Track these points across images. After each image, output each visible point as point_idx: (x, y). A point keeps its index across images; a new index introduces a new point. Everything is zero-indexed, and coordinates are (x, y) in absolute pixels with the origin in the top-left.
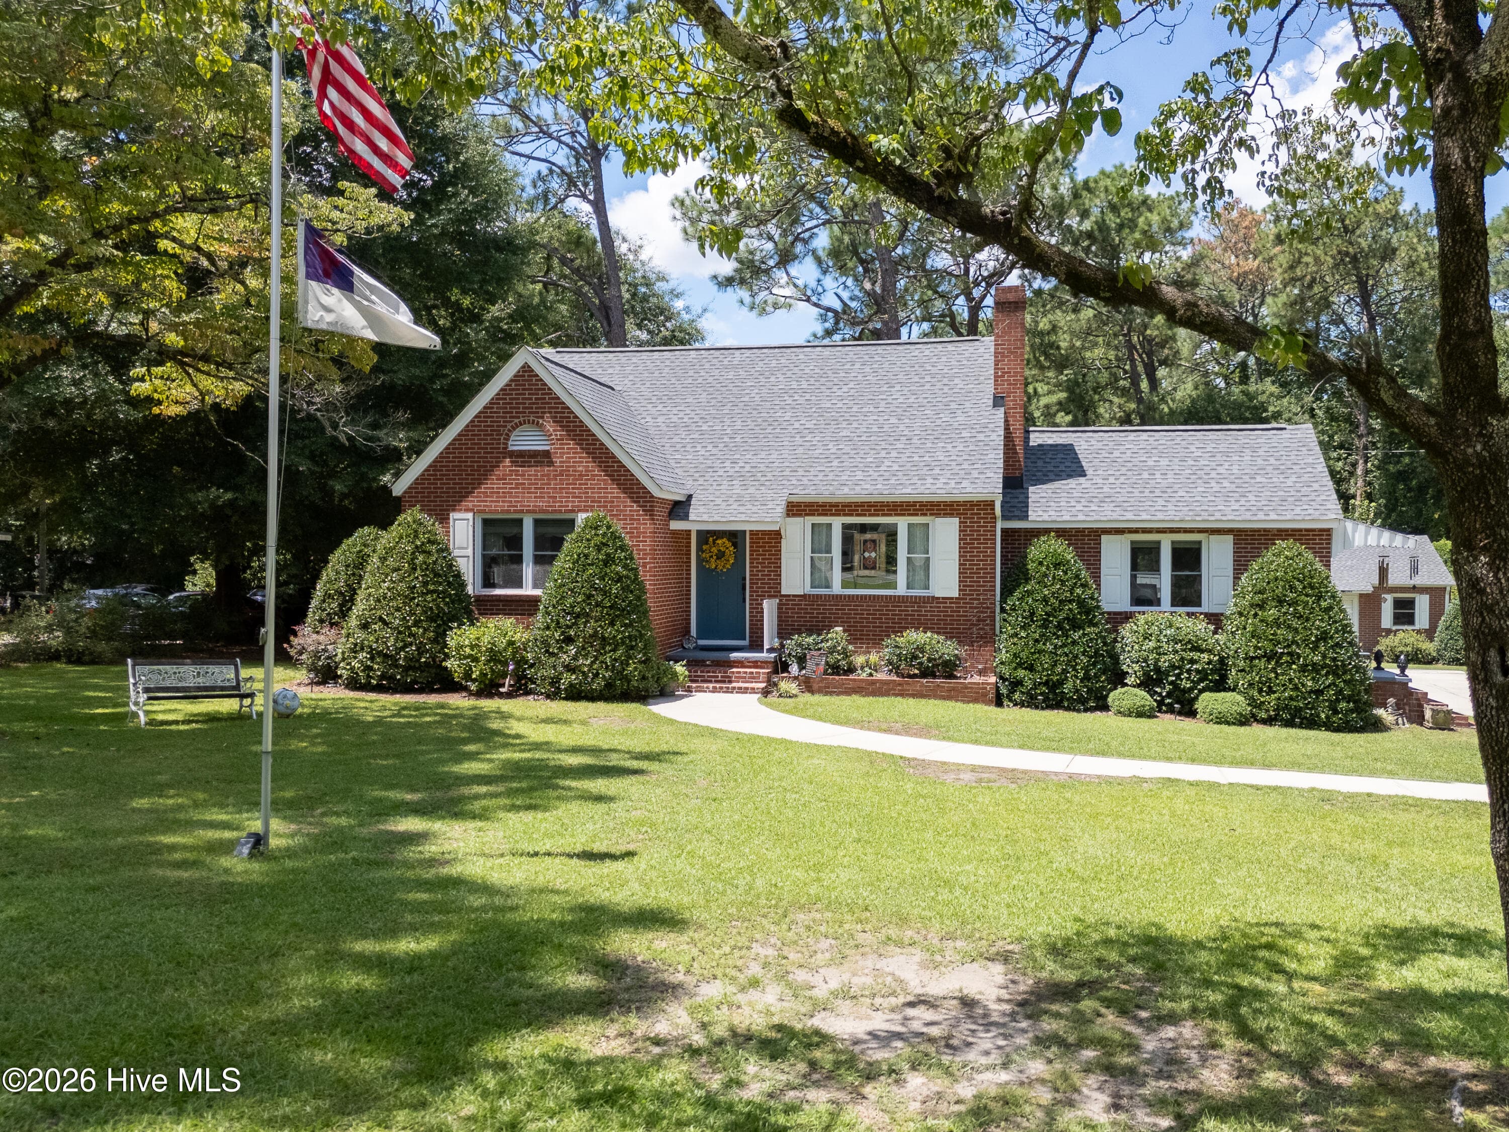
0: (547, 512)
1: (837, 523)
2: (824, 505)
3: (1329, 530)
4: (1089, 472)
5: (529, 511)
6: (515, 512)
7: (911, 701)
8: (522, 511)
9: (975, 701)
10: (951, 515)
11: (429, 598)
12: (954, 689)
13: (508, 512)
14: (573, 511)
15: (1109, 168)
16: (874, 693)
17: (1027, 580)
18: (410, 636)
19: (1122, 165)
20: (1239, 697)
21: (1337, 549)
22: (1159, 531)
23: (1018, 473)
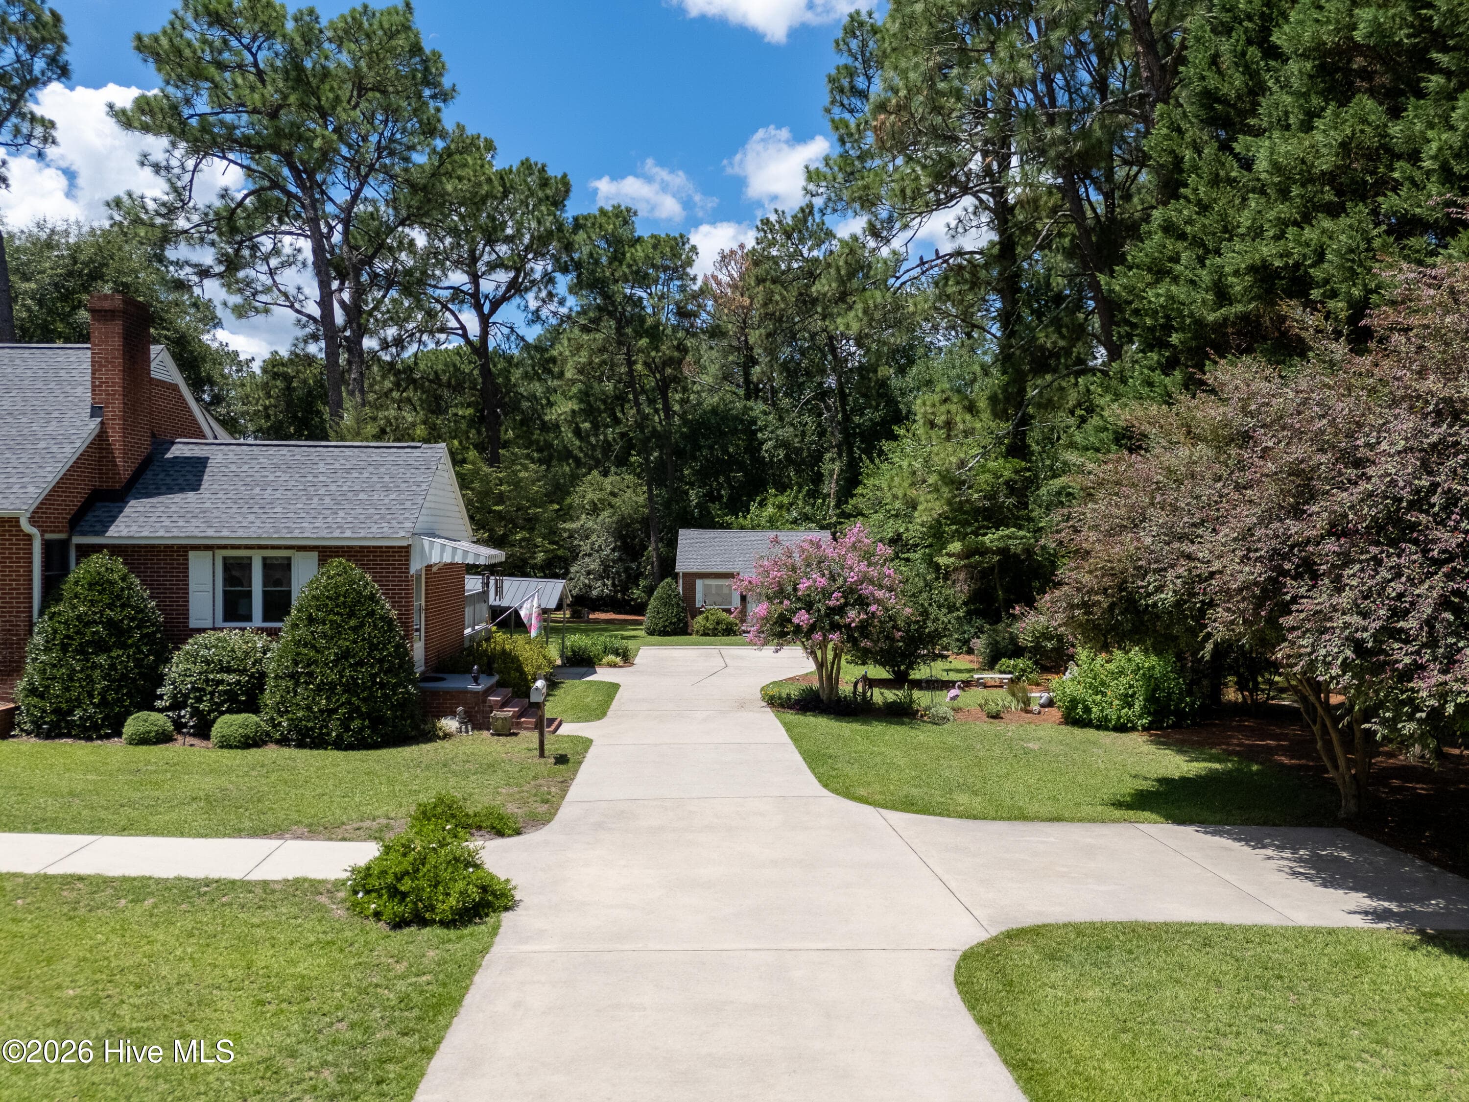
3: (410, 547)
4: (205, 486)
20: (254, 718)
21: (416, 566)
22: (247, 547)
23: (117, 486)
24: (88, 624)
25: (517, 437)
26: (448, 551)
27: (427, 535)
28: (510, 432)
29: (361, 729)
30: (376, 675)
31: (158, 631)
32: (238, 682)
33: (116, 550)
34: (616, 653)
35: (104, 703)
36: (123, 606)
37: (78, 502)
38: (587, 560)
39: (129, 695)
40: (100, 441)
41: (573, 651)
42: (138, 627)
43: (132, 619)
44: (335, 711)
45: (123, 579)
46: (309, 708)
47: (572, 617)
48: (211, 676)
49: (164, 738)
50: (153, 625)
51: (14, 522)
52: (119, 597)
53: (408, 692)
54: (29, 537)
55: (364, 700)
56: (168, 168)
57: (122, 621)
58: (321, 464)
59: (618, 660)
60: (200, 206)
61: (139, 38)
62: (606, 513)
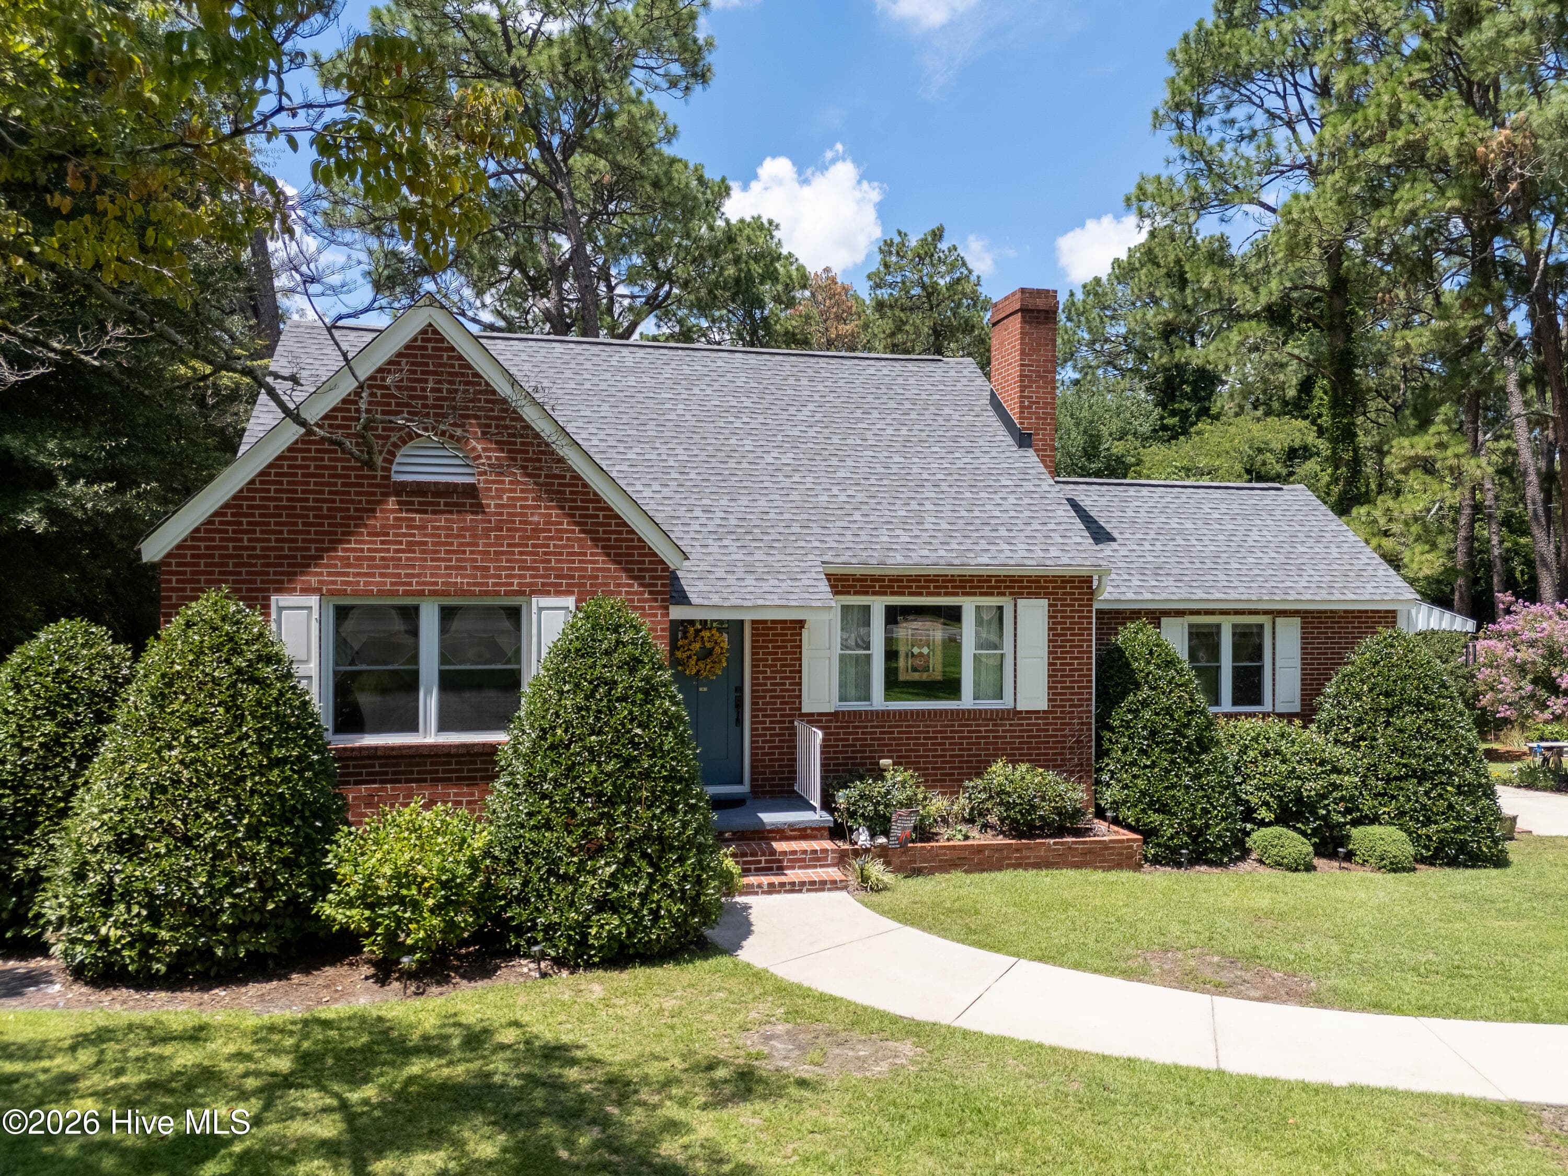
0: (472, 594)
1: (878, 605)
2: (863, 579)
3: (1394, 612)
4: (1115, 534)
5: (433, 593)
6: (407, 593)
7: (1031, 874)
8: (421, 593)
9: (1118, 866)
10: (1037, 595)
11: (274, 775)
12: (1089, 852)
13: (394, 593)
14: (521, 593)
15: (748, 219)
16: (981, 867)
17: (1138, 686)
18: (242, 857)
19: (759, 217)
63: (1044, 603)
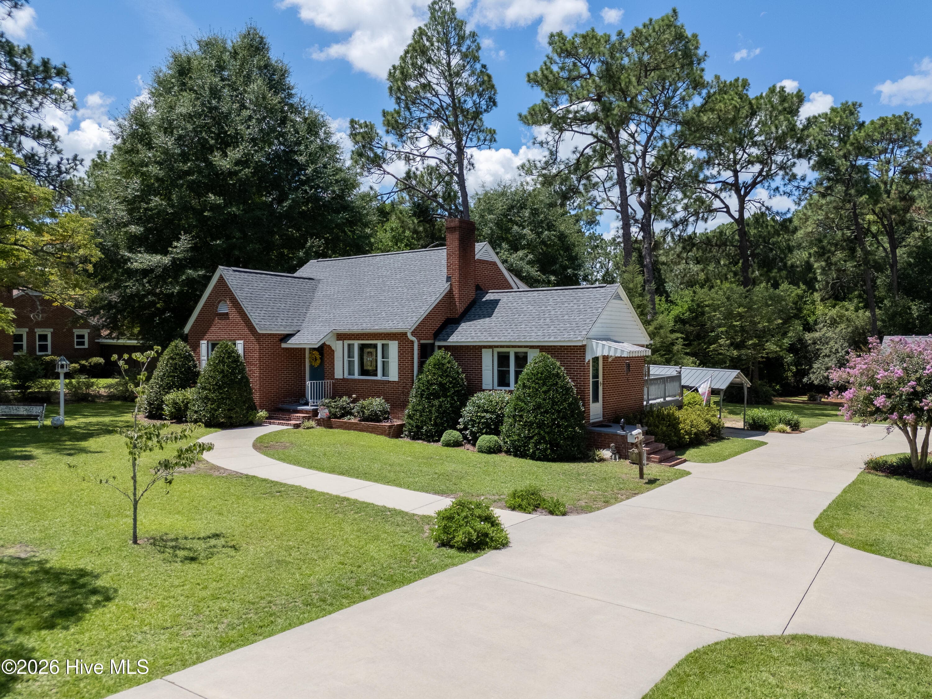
1: (356, 344)
3: (584, 346)
4: (494, 315)
8: (220, 340)
10: (396, 339)
13: (217, 340)
14: (235, 340)
20: (496, 438)
21: (589, 357)
22: (508, 347)
23: (457, 316)
24: (432, 384)
25: (761, 275)
26: (606, 348)
27: (594, 339)
28: (757, 272)
29: (546, 449)
30: (555, 419)
31: (463, 389)
32: (491, 418)
33: (447, 348)
34: (788, 423)
35: (436, 424)
36: (447, 376)
37: (438, 325)
38: (827, 359)
39: (447, 421)
40: (449, 294)
41: (754, 420)
42: (453, 387)
43: (451, 383)
44: (532, 438)
45: (449, 362)
46: (519, 435)
47: (809, 400)
48: (479, 414)
49: (457, 444)
50: (461, 386)
51: (405, 334)
52: (446, 371)
53: (575, 431)
54: (412, 342)
55: (548, 433)
56: (547, 143)
57: (446, 384)
58: (551, 300)
59: (788, 429)
60: (563, 159)
61: (529, 76)
62: (843, 326)
63: (397, 342)
